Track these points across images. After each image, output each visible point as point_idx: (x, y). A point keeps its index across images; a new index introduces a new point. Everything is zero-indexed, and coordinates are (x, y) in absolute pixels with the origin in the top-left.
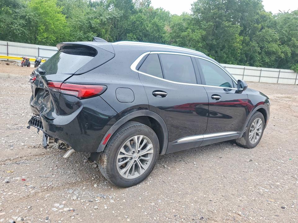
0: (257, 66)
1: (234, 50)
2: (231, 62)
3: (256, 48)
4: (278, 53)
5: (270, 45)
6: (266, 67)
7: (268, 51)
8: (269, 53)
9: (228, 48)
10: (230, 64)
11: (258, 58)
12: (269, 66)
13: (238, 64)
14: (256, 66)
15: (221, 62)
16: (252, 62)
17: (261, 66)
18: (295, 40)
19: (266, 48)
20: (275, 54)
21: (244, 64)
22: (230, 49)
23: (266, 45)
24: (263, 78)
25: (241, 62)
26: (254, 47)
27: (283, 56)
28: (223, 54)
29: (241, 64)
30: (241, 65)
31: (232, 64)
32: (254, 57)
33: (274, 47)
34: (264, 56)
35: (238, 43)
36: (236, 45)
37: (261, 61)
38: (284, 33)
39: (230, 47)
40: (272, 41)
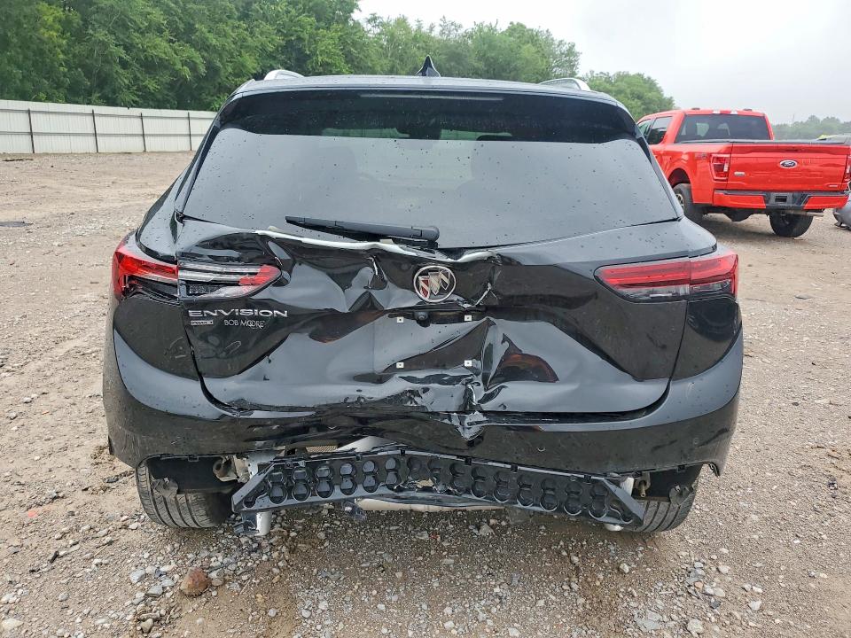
0: (128, 105)
1: (41, 52)
2: (42, 95)
3: (113, 49)
4: (175, 64)
5: (147, 40)
6: (152, 107)
7: (146, 58)
8: (151, 66)
9: (20, 47)
10: (40, 101)
11: (124, 78)
12: (160, 105)
13: (68, 101)
14: (126, 106)
15: (6, 95)
16: (107, 90)
17: (136, 105)
18: (205, 30)
19: (139, 49)
20: (166, 68)
21: (86, 101)
22: (28, 48)
23: (136, 38)
24: (152, 139)
25: (74, 94)
26: (104, 45)
27: (186, 72)
28: (8, 68)
29: (76, 99)
30: (77, 103)
31: (49, 99)
32: (113, 77)
33: (161, 47)
34: (139, 75)
35: (51, 28)
36: (46, 35)
37: (135, 88)
38: (171, 9)
39: (25, 44)
40: (148, 29)
